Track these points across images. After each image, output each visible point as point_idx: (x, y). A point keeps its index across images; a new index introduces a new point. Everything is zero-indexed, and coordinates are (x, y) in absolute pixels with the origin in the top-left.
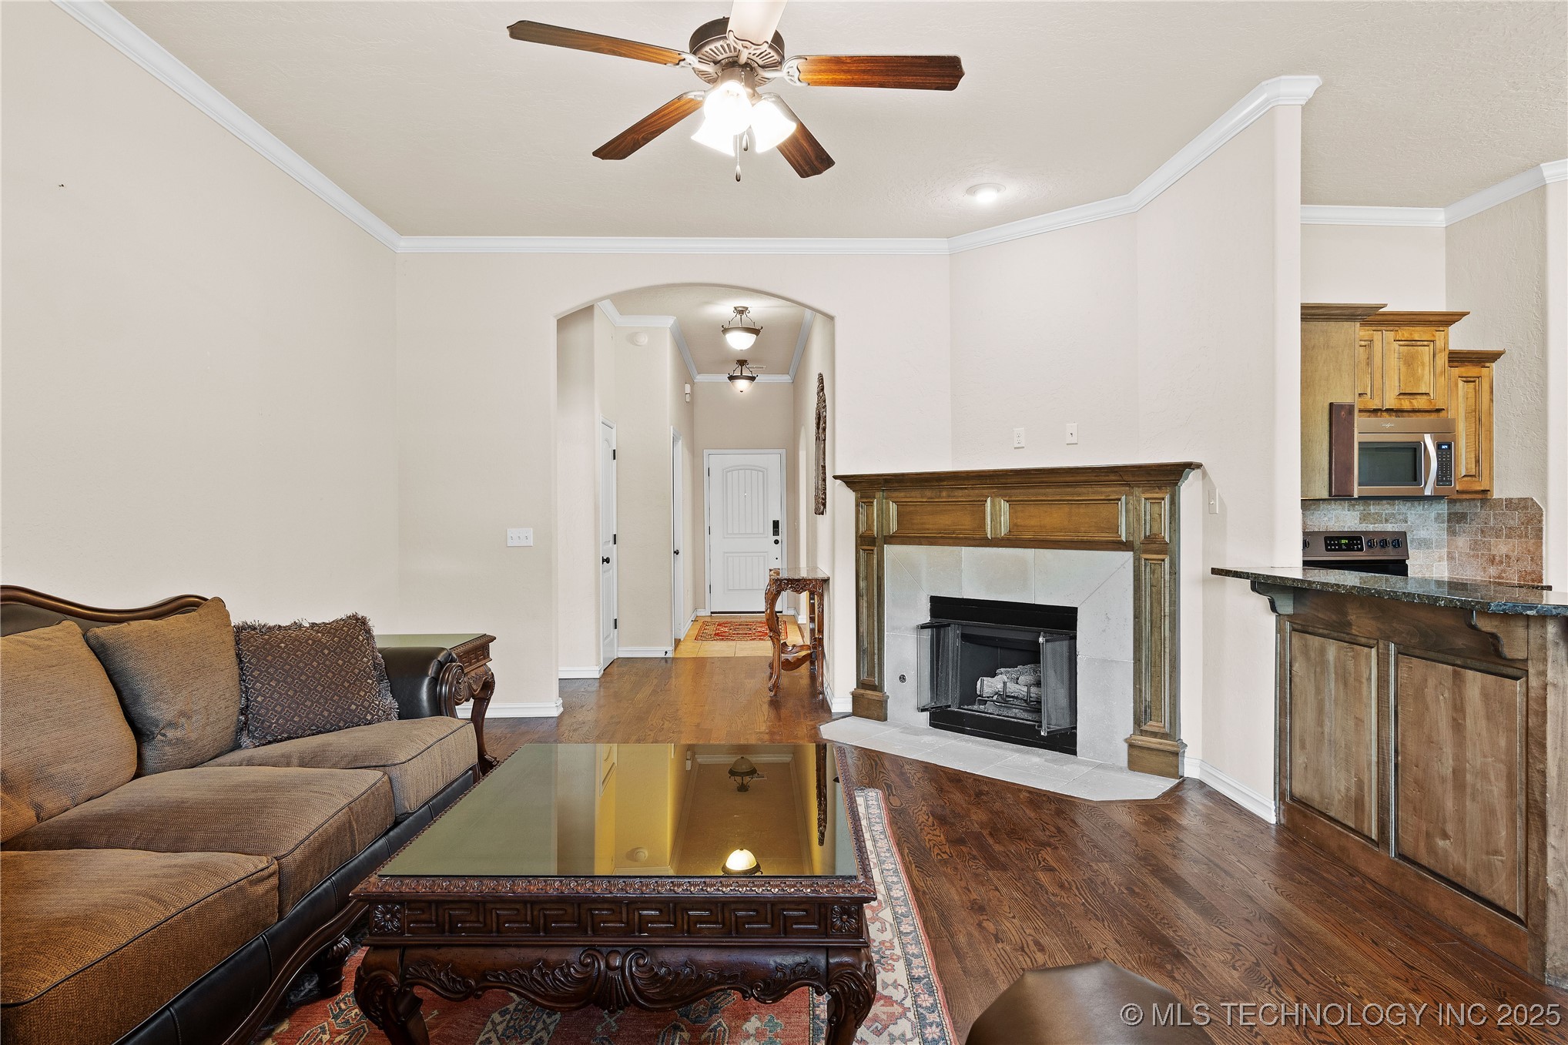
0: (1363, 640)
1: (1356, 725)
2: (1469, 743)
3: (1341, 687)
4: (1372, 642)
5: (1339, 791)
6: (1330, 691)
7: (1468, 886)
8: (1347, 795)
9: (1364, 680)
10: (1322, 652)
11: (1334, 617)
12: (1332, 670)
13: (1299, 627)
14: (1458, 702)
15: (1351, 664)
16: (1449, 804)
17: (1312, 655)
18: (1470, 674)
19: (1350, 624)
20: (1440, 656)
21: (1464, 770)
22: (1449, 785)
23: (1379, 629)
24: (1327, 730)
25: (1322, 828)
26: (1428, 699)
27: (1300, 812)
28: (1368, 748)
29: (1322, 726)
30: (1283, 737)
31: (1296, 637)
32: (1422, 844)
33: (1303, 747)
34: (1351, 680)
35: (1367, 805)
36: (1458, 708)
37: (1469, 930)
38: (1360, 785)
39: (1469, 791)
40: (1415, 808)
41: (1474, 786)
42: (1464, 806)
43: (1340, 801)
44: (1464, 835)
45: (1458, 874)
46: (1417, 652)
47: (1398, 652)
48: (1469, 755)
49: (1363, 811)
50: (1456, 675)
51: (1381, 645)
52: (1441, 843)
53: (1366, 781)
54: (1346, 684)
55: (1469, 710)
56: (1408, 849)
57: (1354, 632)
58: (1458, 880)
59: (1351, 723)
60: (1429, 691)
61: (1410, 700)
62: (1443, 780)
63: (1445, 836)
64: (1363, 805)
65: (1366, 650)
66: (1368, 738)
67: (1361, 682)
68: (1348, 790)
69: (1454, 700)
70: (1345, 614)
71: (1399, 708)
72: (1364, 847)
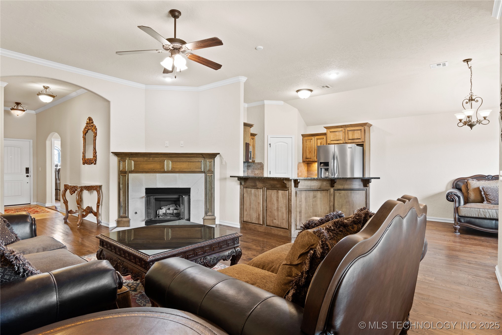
0: (259, 188)
1: (258, 204)
2: (279, 202)
3: (255, 197)
4: (261, 188)
5: (254, 217)
6: (253, 199)
7: (279, 226)
8: (256, 218)
9: (260, 195)
10: (251, 191)
11: (253, 184)
12: (253, 194)
13: (245, 187)
14: (278, 196)
15: (257, 193)
16: (276, 214)
17: (248, 192)
18: (280, 191)
19: (257, 185)
20: (274, 189)
21: (279, 207)
22: (276, 211)
23: (263, 185)
24: (252, 206)
25: (251, 226)
26: (272, 196)
27: (245, 224)
28: (261, 208)
29: (251, 206)
30: (241, 210)
31: (245, 189)
32: (271, 222)
33: (246, 211)
34: (257, 196)
35: (260, 218)
36: (278, 197)
37: (279, 234)
38: (259, 215)
39: (279, 211)
40: (270, 216)
41: (280, 210)
42: (278, 213)
43: (254, 219)
44: (278, 218)
45: (278, 225)
46: (270, 189)
47: (267, 189)
48: (279, 205)
49: (259, 220)
50: (277, 191)
51: (263, 188)
52: (274, 221)
53: (260, 214)
54: (256, 197)
55: (279, 197)
56: (268, 224)
57: (258, 187)
58: (277, 226)
59: (257, 204)
60: (273, 195)
61: (269, 197)
62: (275, 210)
63: (275, 219)
64: (259, 218)
65: (260, 190)
66: (261, 206)
67: (259, 196)
68: (256, 216)
69: (277, 196)
70: (256, 183)
71: (267, 199)
72: (260, 226)
